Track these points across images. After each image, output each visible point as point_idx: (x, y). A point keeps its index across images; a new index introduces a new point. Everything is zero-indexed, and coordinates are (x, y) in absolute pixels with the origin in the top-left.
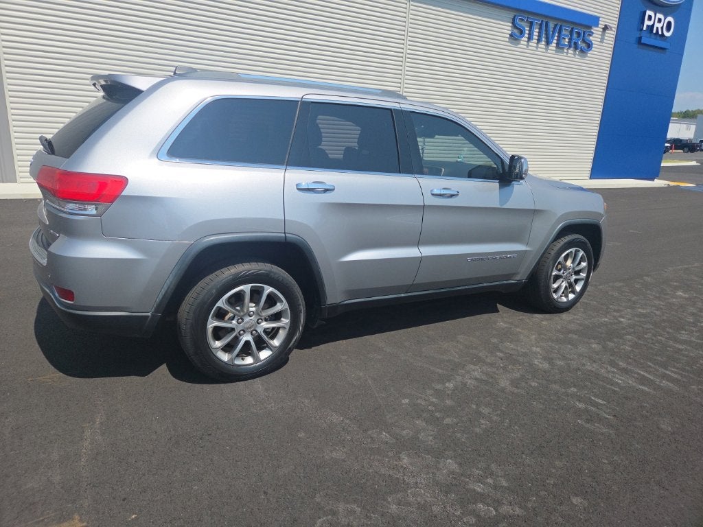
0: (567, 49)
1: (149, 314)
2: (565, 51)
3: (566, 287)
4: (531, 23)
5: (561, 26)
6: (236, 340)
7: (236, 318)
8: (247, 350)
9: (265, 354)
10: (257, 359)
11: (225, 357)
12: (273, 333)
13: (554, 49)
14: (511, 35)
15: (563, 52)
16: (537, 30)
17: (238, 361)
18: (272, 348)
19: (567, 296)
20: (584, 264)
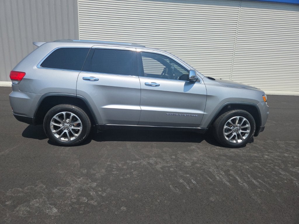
1: (33, 117)
3: (235, 135)
6: (62, 131)
7: (62, 124)
11: (57, 136)
12: (77, 132)
17: (62, 139)
18: (76, 136)
19: (236, 140)
20: (247, 126)
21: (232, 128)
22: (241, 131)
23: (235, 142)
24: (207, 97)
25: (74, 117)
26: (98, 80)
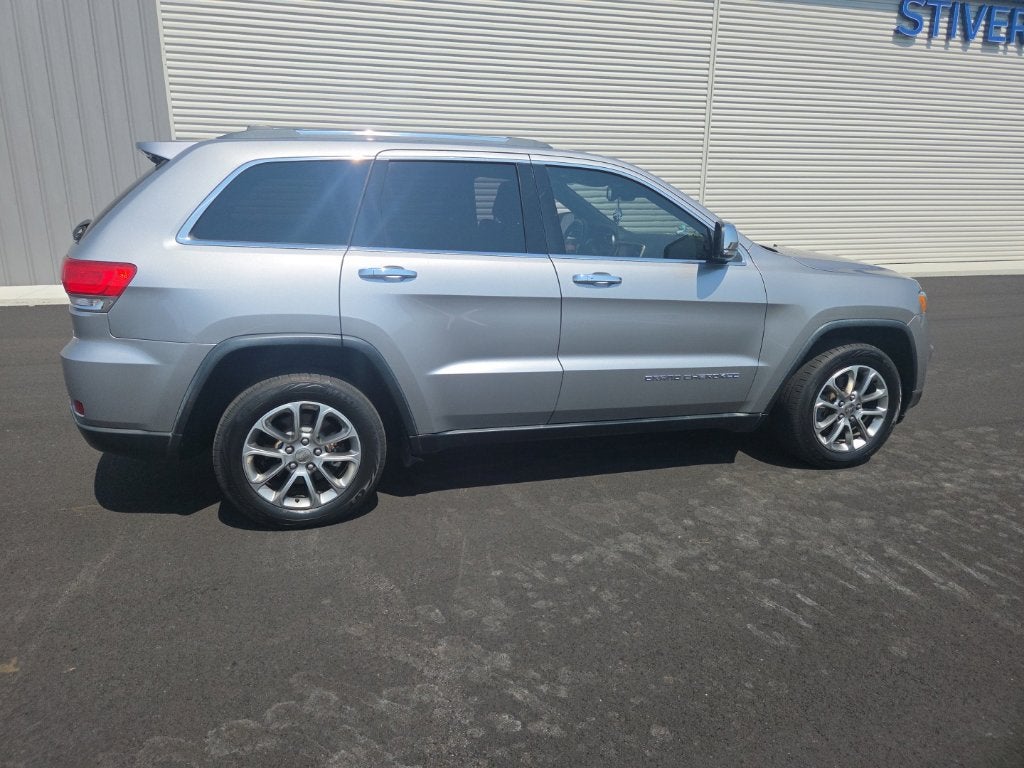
0: (1005, 45)
1: (170, 434)
2: (1001, 47)
3: (846, 428)
4: (934, 9)
5: (991, 9)
6: (285, 474)
7: (285, 446)
8: (299, 489)
9: (325, 498)
10: (315, 503)
11: (270, 496)
12: (339, 470)
13: (980, 46)
14: (897, 32)
15: (997, 51)
16: (947, 19)
17: (290, 503)
18: (337, 489)
19: (849, 443)
20: (880, 392)
21: (836, 403)
22: (862, 412)
23: (845, 447)
24: (768, 309)
25: (329, 418)
26: (415, 277)
